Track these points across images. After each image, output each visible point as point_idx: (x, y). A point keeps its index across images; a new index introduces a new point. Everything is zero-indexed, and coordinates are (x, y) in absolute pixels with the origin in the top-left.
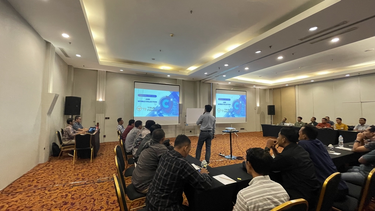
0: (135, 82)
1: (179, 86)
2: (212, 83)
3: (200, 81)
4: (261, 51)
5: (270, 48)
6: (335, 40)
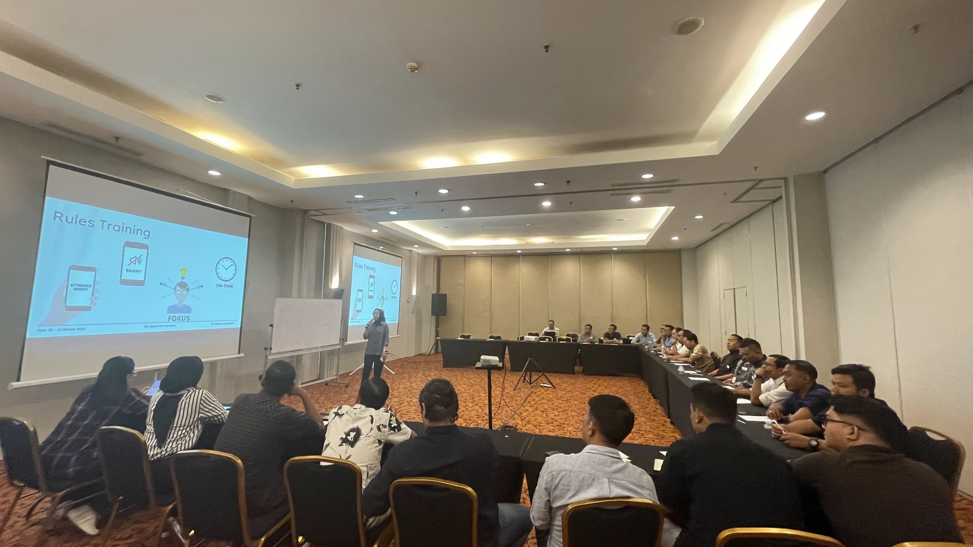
0: (49, 163)
1: (250, 217)
2: (329, 225)
3: (306, 212)
4: (545, 183)
5: (566, 184)
6: (636, 199)
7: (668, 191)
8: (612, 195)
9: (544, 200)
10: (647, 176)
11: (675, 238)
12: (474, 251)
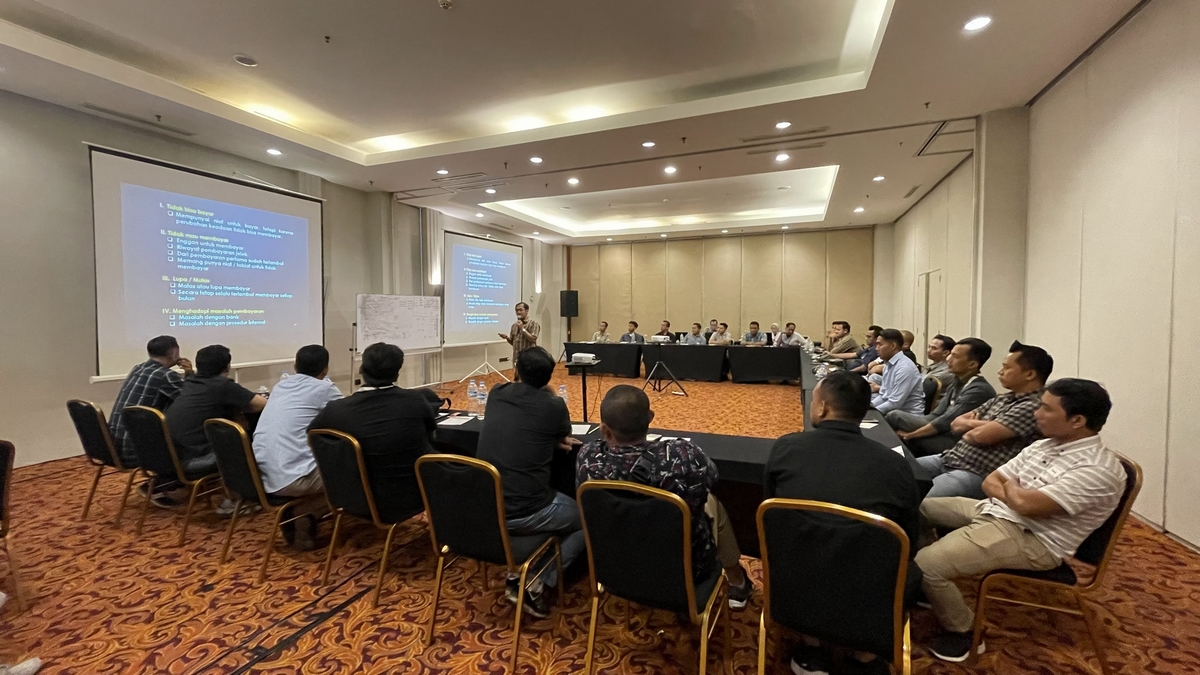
0: (91, 148)
1: (321, 202)
3: (391, 194)
4: (655, 142)
6: (782, 158)
7: (820, 145)
8: (749, 153)
9: (665, 165)
10: (783, 126)
11: (859, 210)
12: (609, 237)
